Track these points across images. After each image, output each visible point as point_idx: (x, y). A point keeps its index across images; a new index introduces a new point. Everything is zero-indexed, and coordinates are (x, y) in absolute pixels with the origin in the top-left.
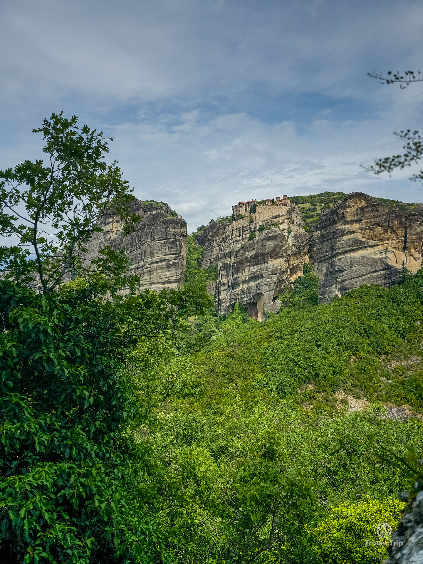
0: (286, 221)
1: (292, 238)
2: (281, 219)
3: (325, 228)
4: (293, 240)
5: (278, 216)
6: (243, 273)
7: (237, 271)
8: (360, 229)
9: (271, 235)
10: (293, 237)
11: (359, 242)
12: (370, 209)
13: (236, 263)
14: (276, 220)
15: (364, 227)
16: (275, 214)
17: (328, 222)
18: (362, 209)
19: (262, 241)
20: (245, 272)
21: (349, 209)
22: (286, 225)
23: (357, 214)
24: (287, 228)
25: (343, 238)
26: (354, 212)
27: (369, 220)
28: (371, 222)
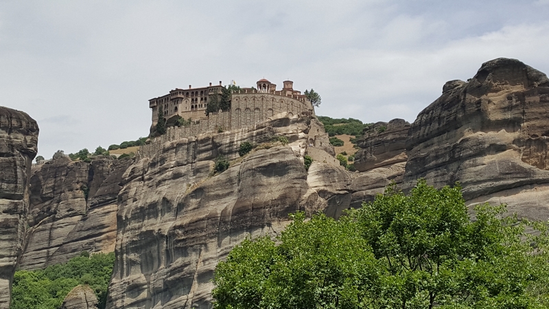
0: (302, 135)
1: (317, 177)
2: (291, 129)
3: (426, 140)
4: (319, 180)
5: (284, 122)
6: (203, 253)
7: (186, 248)
8: (517, 141)
9: (275, 160)
10: (318, 173)
11: (515, 170)
12: (537, 98)
13: (181, 227)
14: (282, 130)
15: (526, 137)
16: (280, 116)
17: (435, 126)
18: (521, 96)
19: (253, 175)
20: (207, 250)
21: (491, 96)
22: (301, 144)
23: (510, 108)
24: (303, 151)
25: (479, 160)
26: (502, 102)
27: (537, 123)
28: (541, 127)
